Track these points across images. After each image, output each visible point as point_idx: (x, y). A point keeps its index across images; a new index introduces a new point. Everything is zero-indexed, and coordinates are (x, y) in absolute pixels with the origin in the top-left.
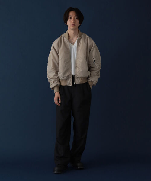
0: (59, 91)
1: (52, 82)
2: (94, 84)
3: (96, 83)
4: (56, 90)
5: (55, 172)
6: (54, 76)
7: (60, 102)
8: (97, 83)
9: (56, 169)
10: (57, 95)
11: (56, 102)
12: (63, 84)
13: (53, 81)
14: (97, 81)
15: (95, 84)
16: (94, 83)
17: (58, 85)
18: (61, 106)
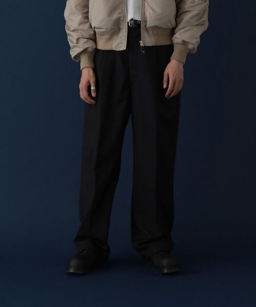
0: (93, 66)
1: (75, 41)
2: (190, 50)
3: (196, 46)
4: (84, 63)
5: (72, 271)
6: (80, 24)
7: (93, 95)
8: (198, 46)
9: (73, 262)
10: (87, 75)
11: (83, 94)
12: (102, 45)
13: (76, 38)
14: (199, 40)
15: (194, 48)
16: (190, 46)
17: (90, 50)
18: (96, 104)
